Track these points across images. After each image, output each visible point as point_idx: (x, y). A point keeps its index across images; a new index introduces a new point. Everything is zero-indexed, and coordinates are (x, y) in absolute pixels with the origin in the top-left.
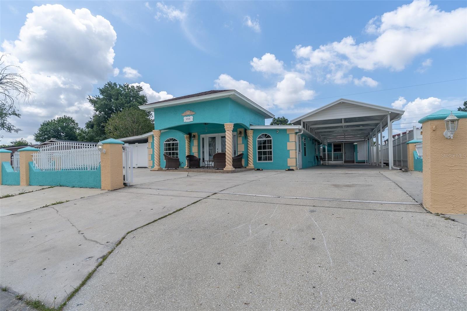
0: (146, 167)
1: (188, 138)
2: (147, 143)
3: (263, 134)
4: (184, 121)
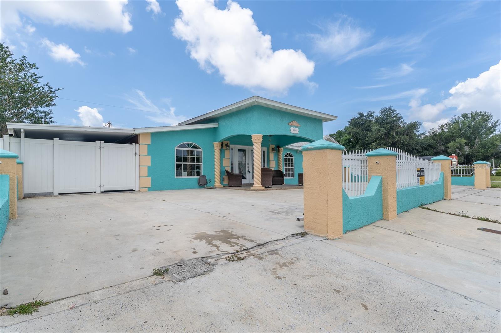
0: (132, 190)
1: (219, 147)
2: (133, 144)
3: (288, 153)
4: (291, 132)
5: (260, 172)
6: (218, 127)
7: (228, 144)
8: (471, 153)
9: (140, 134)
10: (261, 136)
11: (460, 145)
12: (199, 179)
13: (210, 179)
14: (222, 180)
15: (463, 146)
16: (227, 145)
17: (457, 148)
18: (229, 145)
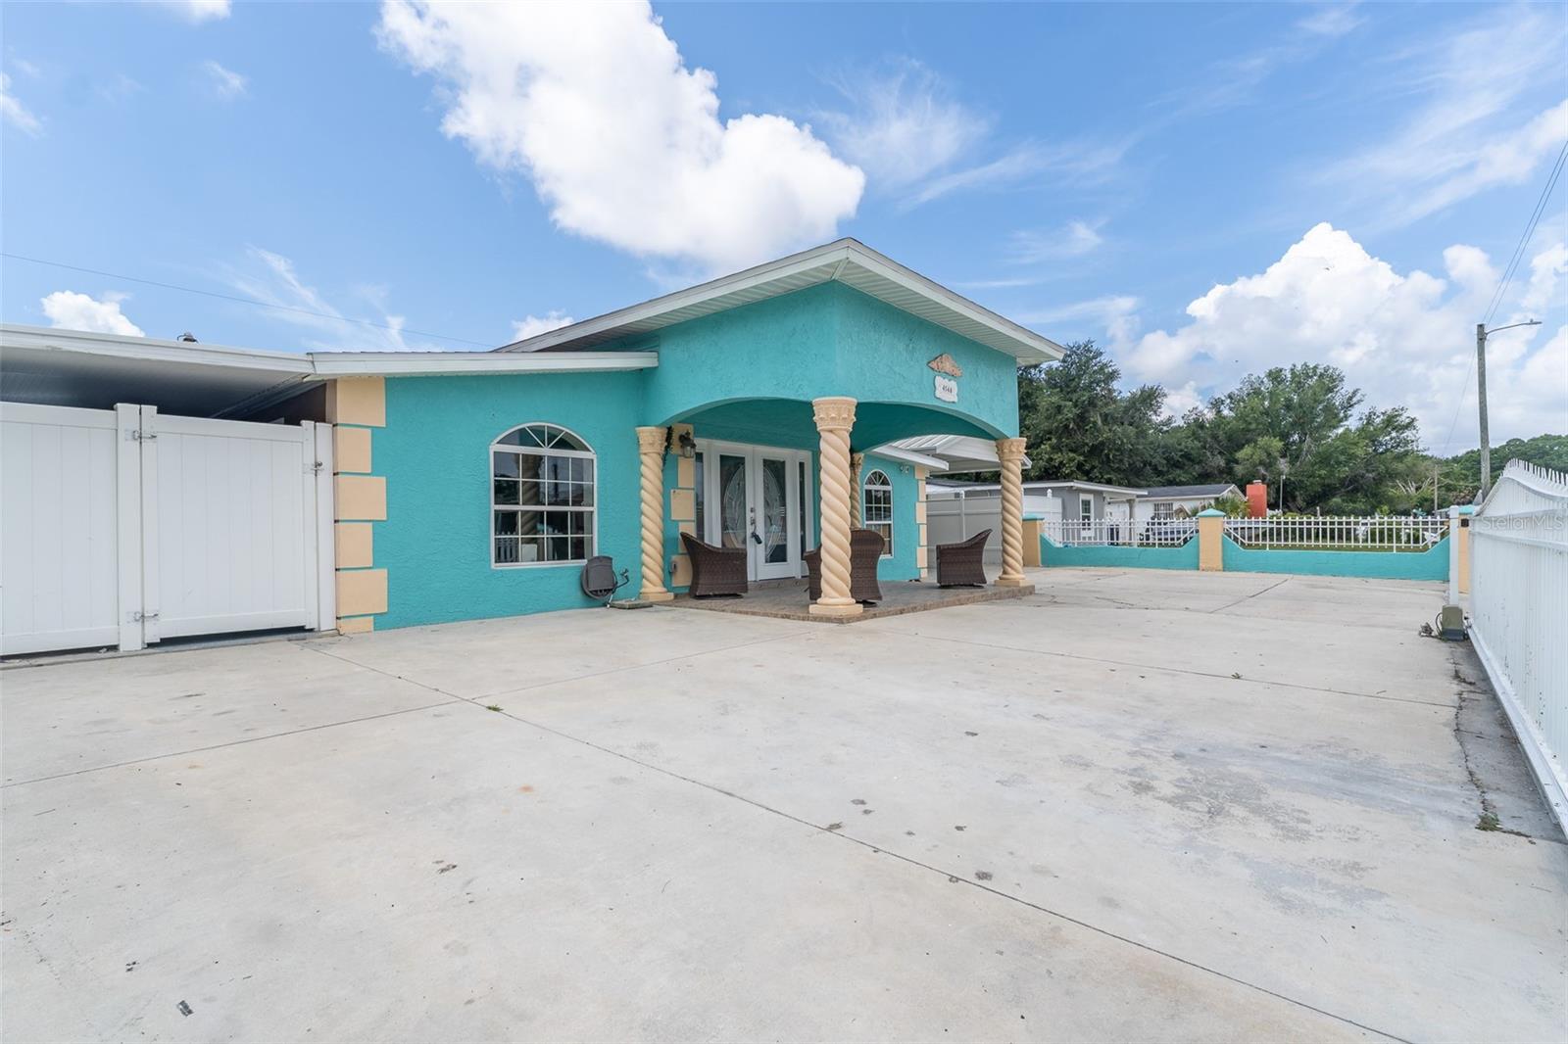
1: (659, 446)
2: (303, 422)
3: (876, 473)
4: (938, 394)
5: (846, 543)
6: (656, 368)
7: (688, 433)
8: (1292, 479)
9: (335, 381)
10: (849, 403)
11: (1269, 455)
12: (586, 571)
13: (627, 571)
14: (667, 571)
15: (1275, 458)
16: (685, 440)
17: (1261, 463)
18: (691, 437)
